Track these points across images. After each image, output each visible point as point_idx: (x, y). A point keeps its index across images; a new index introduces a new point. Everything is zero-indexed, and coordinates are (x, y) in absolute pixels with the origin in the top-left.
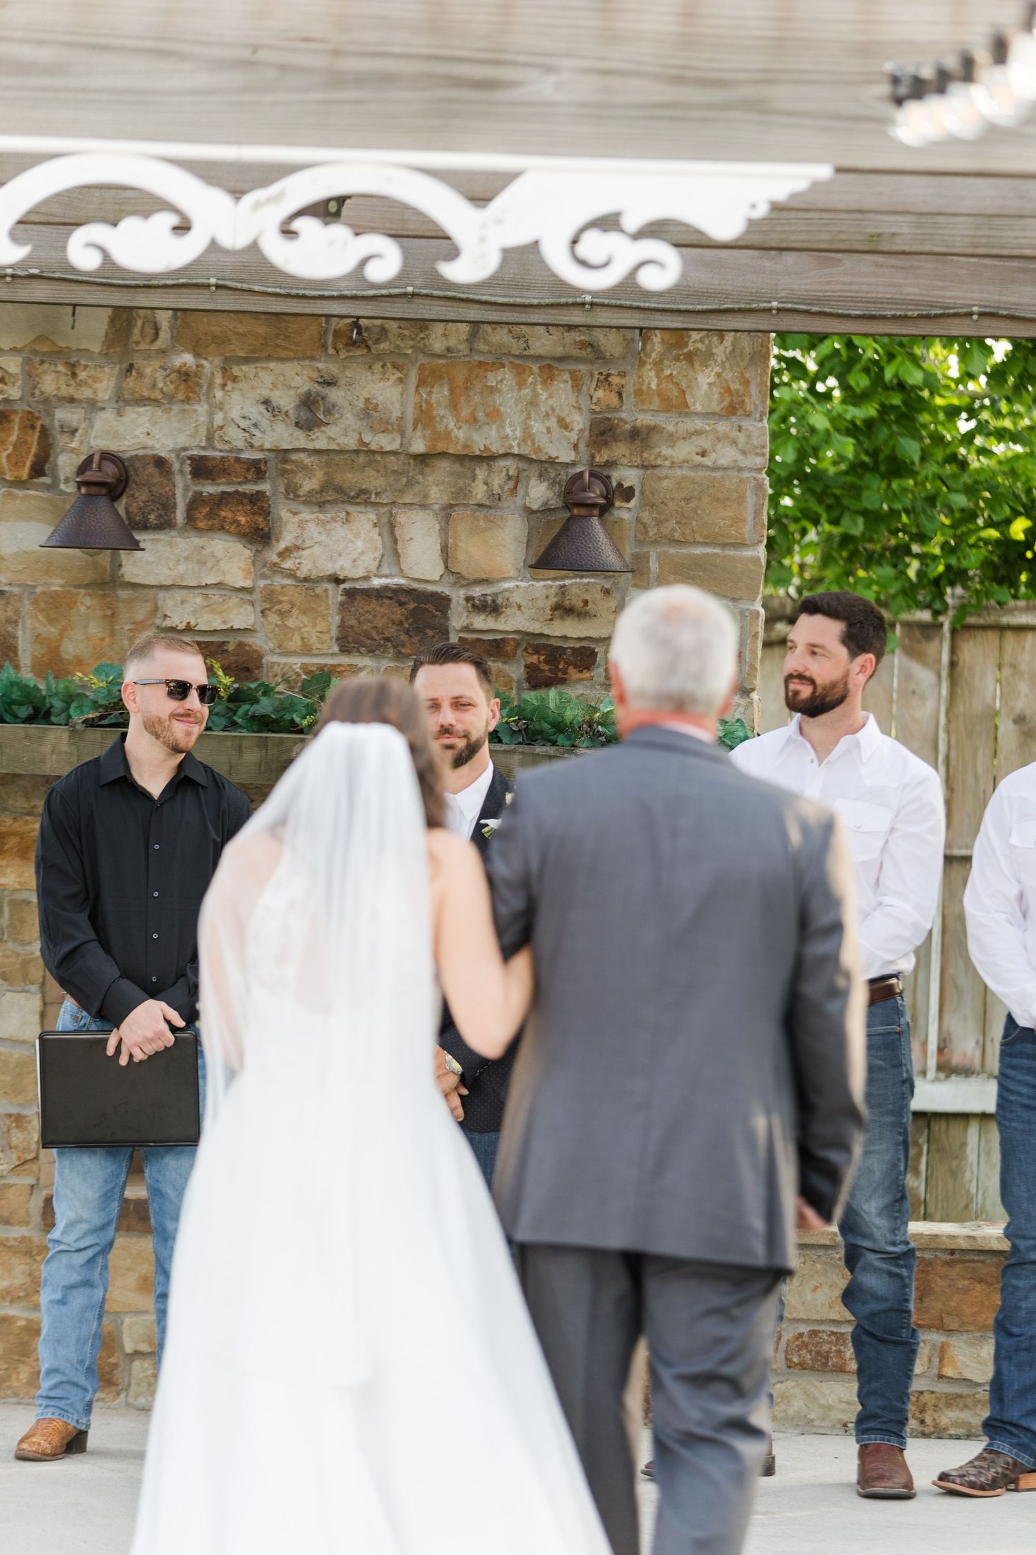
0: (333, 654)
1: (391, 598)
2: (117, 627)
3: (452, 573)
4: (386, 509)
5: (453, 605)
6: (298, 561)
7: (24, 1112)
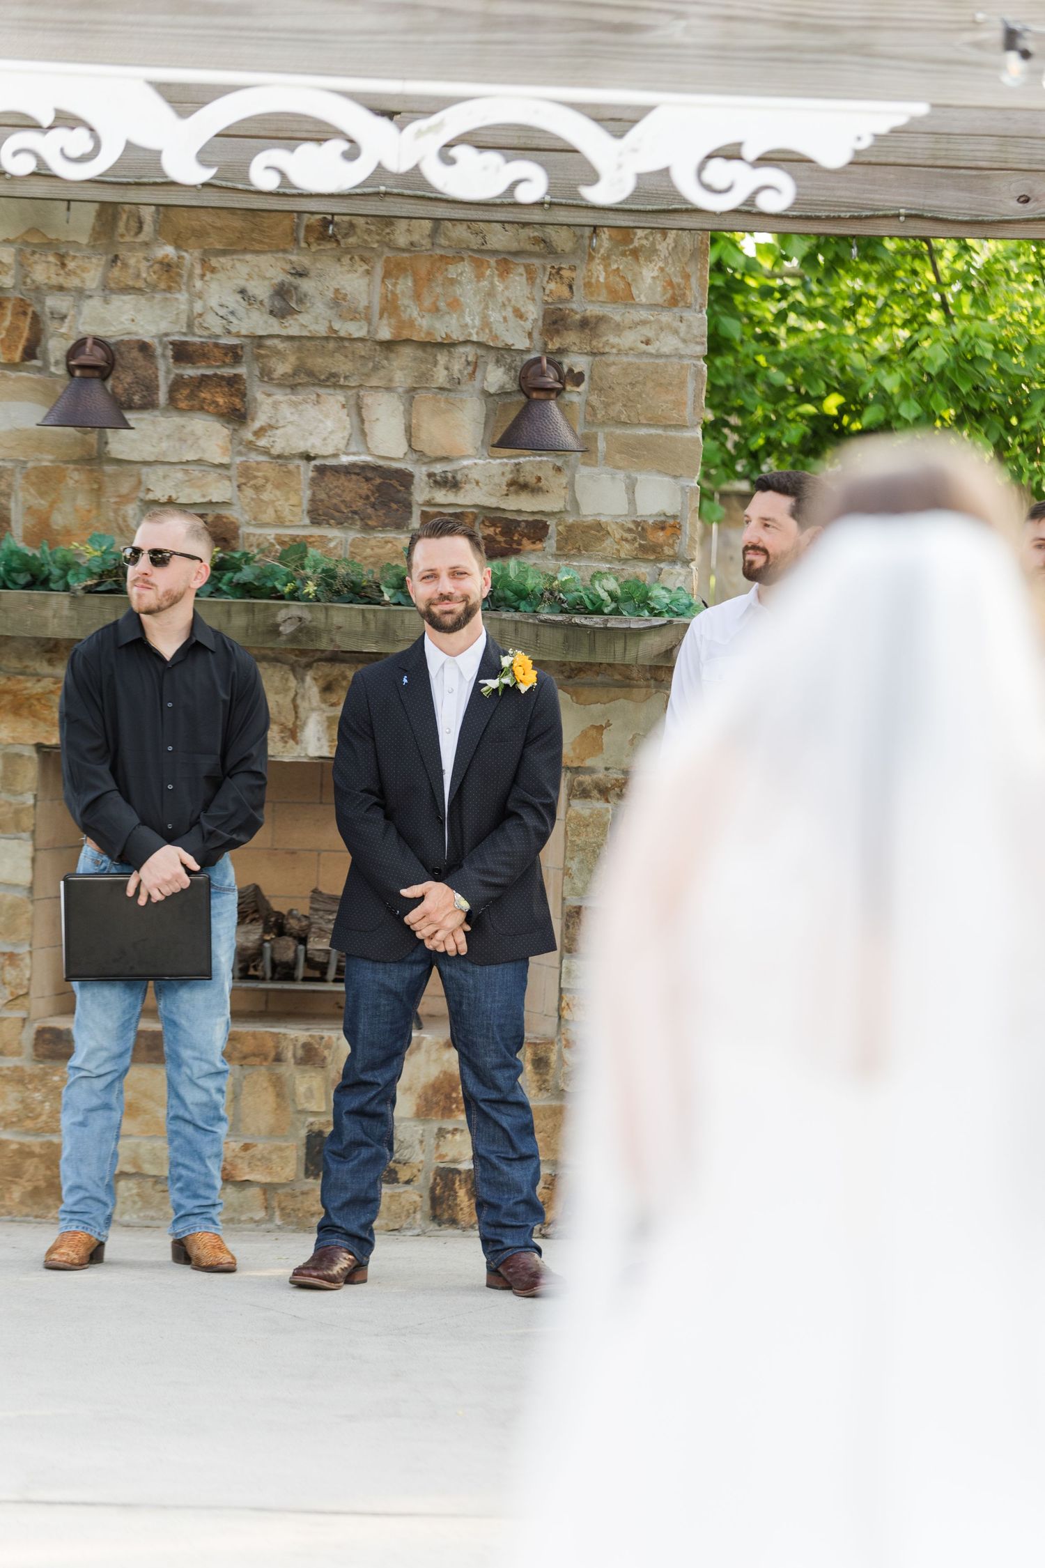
0: (305, 526)
1: (358, 474)
2: (104, 500)
3: (416, 451)
4: (354, 391)
5: (416, 480)
6: (272, 439)
7: (16, 951)
